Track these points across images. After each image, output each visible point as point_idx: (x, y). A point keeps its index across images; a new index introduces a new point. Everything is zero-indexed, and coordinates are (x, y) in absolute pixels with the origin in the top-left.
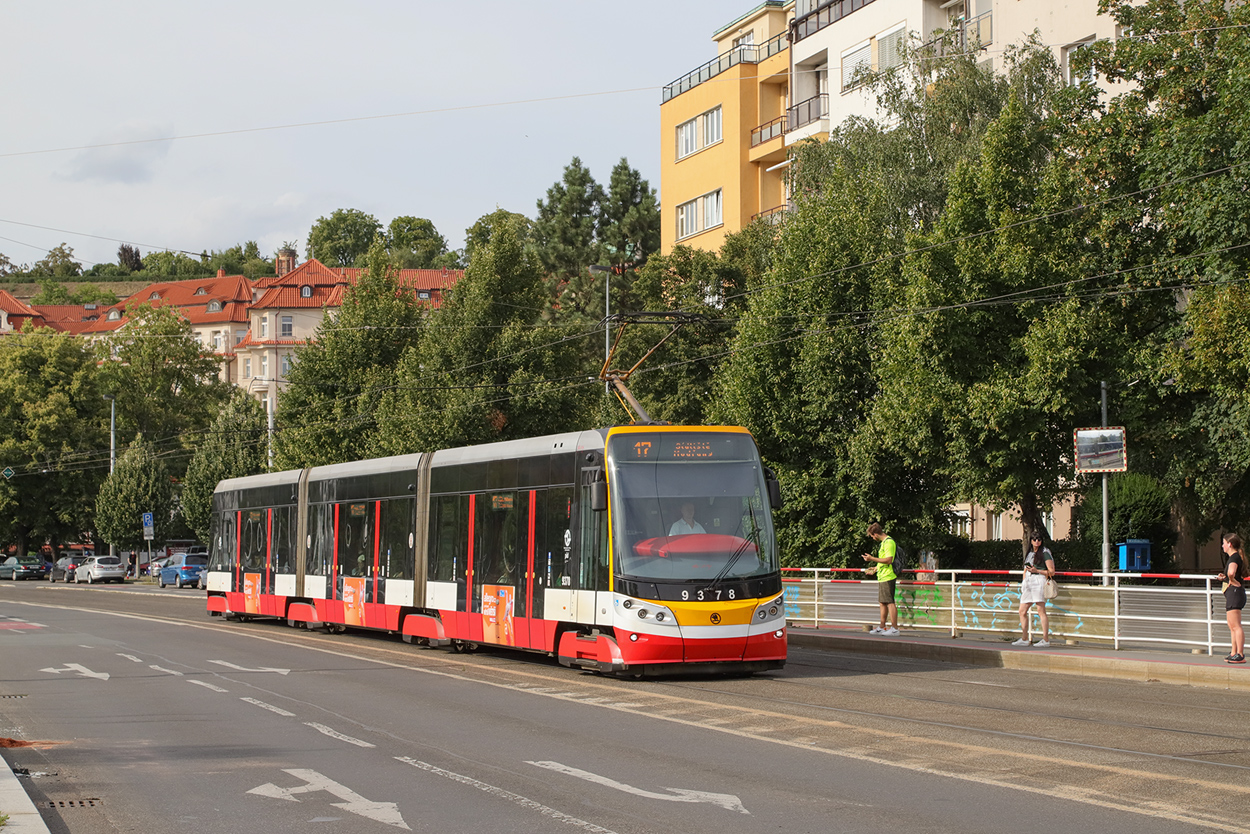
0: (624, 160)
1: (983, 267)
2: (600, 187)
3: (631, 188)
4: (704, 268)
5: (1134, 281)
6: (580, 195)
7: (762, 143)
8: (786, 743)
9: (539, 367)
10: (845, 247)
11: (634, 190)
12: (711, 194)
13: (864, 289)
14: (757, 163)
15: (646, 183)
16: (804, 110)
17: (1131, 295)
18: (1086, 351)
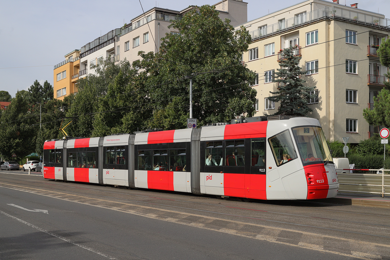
0: (47, 81)
1: (114, 104)
2: (42, 86)
3: (48, 86)
4: (60, 103)
5: (144, 108)
6: (37, 88)
7: (74, 78)
8: (63, 199)
9: (27, 123)
10: (88, 100)
11: (49, 87)
12: (64, 88)
13: (91, 108)
14: (73, 82)
15: (51, 86)
16: (82, 72)
17: (143, 111)
18: (134, 122)
